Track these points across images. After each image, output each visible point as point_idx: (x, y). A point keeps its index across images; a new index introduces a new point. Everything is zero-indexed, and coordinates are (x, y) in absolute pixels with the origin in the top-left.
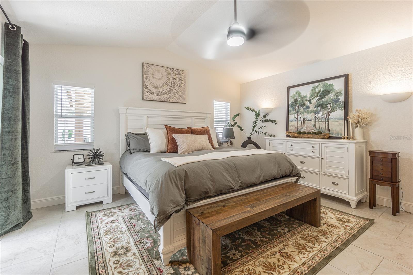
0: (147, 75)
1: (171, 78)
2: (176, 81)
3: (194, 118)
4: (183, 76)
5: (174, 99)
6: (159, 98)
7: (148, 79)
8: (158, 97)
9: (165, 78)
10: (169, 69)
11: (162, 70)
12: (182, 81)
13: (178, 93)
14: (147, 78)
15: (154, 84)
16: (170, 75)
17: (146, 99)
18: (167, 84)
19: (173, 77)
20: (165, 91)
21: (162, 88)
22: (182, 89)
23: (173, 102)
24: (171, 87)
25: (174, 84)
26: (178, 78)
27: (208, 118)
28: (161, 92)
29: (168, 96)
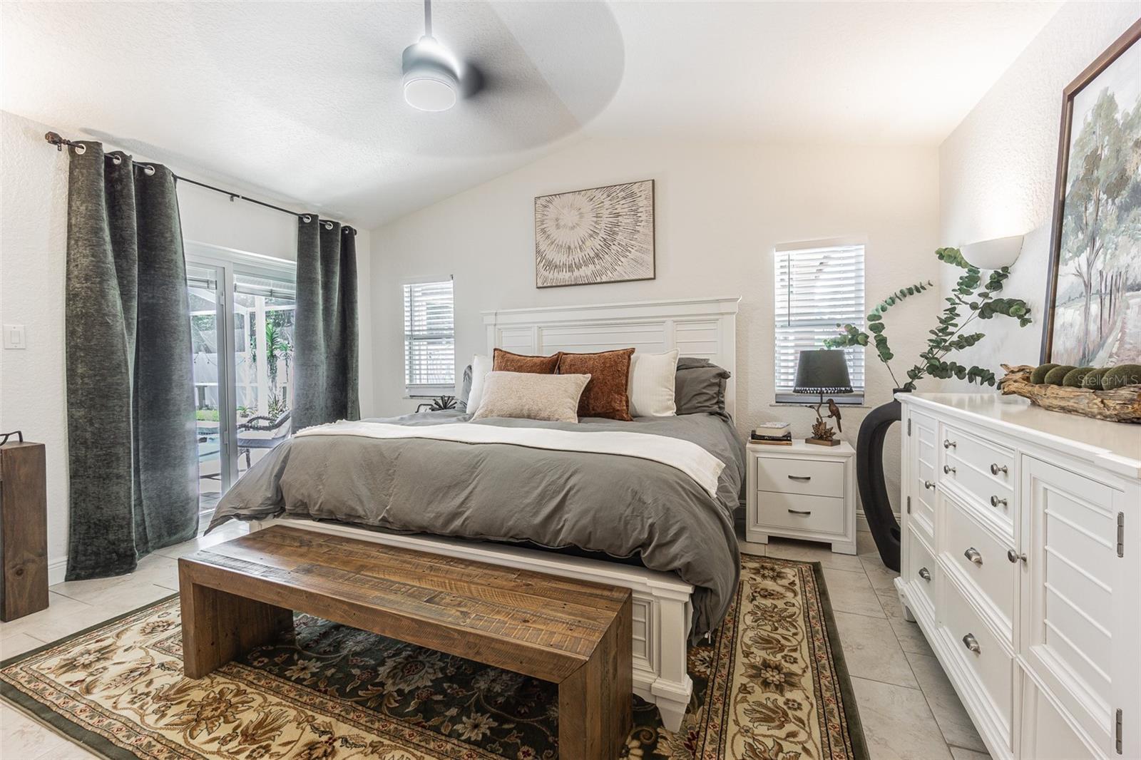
0: (543, 227)
1: (605, 213)
2: (619, 218)
3: (669, 321)
4: (643, 197)
5: (615, 273)
6: (573, 277)
7: (547, 235)
8: (570, 274)
9: (589, 219)
10: (599, 190)
11: (581, 200)
12: (639, 215)
13: (628, 254)
14: (545, 232)
15: (560, 243)
16: (602, 207)
17: (541, 286)
18: (593, 234)
19: (609, 211)
20: (587, 256)
21: (580, 248)
22: (639, 239)
23: (613, 280)
24: (605, 240)
25: (614, 229)
26: (626, 210)
27: (725, 316)
28: (577, 261)
29: (598, 267)
